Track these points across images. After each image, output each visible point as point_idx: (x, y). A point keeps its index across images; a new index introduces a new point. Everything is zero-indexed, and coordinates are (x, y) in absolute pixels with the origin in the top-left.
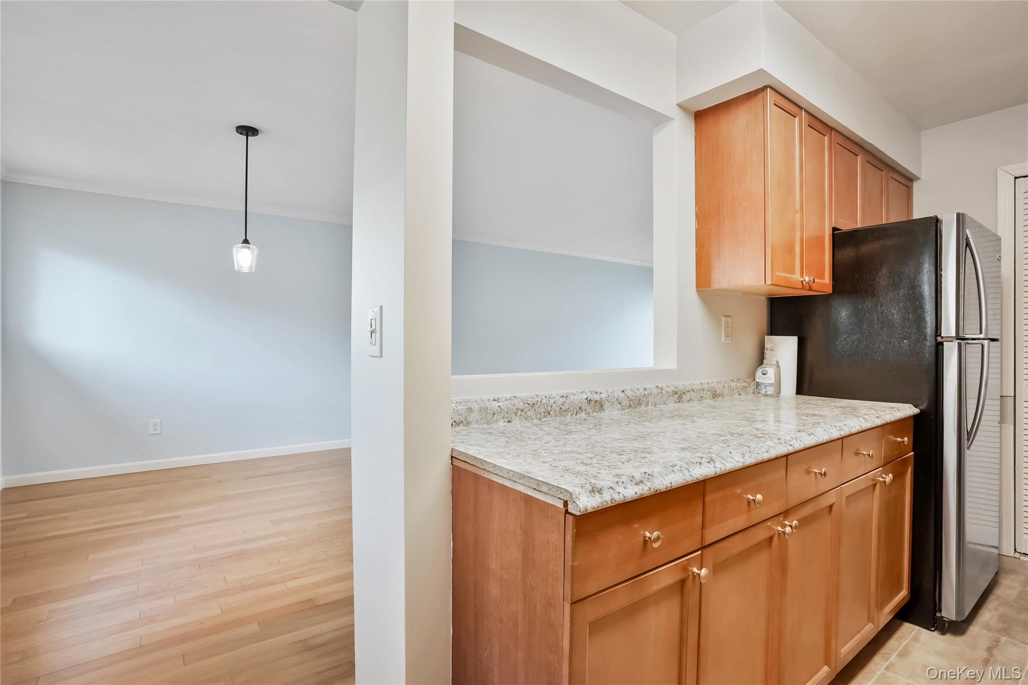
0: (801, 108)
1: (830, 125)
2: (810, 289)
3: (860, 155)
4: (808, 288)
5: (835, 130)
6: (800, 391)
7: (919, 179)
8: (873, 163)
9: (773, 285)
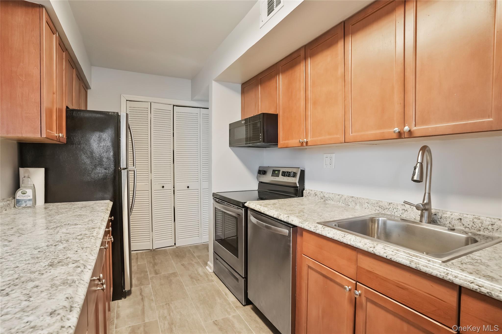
0: (57, 31)
1: (66, 47)
2: (59, 142)
3: (75, 69)
4: (59, 140)
5: (68, 52)
6: (46, 201)
7: (91, 89)
8: (78, 76)
9: (47, 138)
